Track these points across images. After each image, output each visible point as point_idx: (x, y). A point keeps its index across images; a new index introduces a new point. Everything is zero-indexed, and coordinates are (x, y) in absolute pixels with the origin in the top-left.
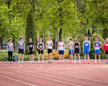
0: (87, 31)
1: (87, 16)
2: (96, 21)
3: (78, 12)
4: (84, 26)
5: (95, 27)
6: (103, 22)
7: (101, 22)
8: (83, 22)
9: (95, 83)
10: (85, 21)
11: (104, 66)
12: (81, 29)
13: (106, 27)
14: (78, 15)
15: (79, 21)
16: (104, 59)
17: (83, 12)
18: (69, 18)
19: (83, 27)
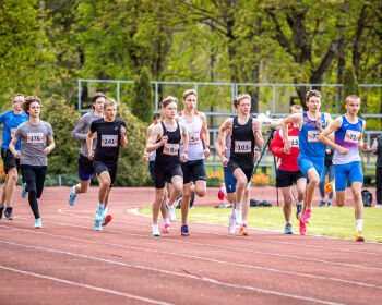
0: (80, 89)
1: (80, 36)
2: (112, 55)
3: (50, 22)
4: (70, 72)
5: (108, 78)
6: (134, 58)
7: (126, 59)
8: (64, 59)
9: (100, 270)
10: (71, 55)
11: (134, 211)
12: (59, 81)
13: (145, 76)
14: (47, 34)
15: (50, 54)
16: (137, 186)
17: (67, 24)
18: (18, 42)
19: (64, 76)
